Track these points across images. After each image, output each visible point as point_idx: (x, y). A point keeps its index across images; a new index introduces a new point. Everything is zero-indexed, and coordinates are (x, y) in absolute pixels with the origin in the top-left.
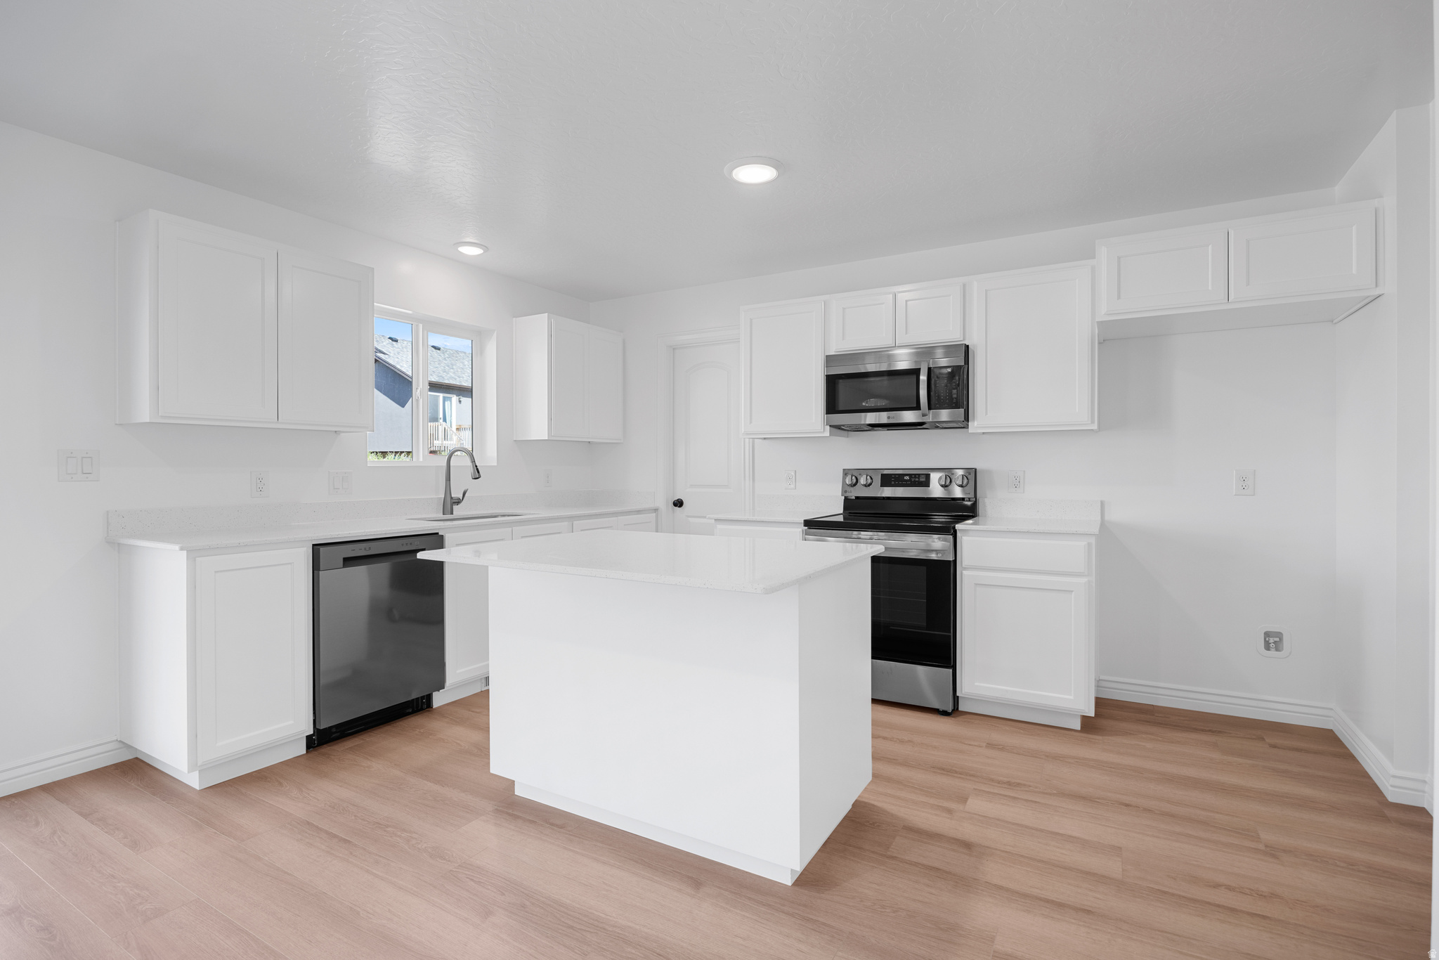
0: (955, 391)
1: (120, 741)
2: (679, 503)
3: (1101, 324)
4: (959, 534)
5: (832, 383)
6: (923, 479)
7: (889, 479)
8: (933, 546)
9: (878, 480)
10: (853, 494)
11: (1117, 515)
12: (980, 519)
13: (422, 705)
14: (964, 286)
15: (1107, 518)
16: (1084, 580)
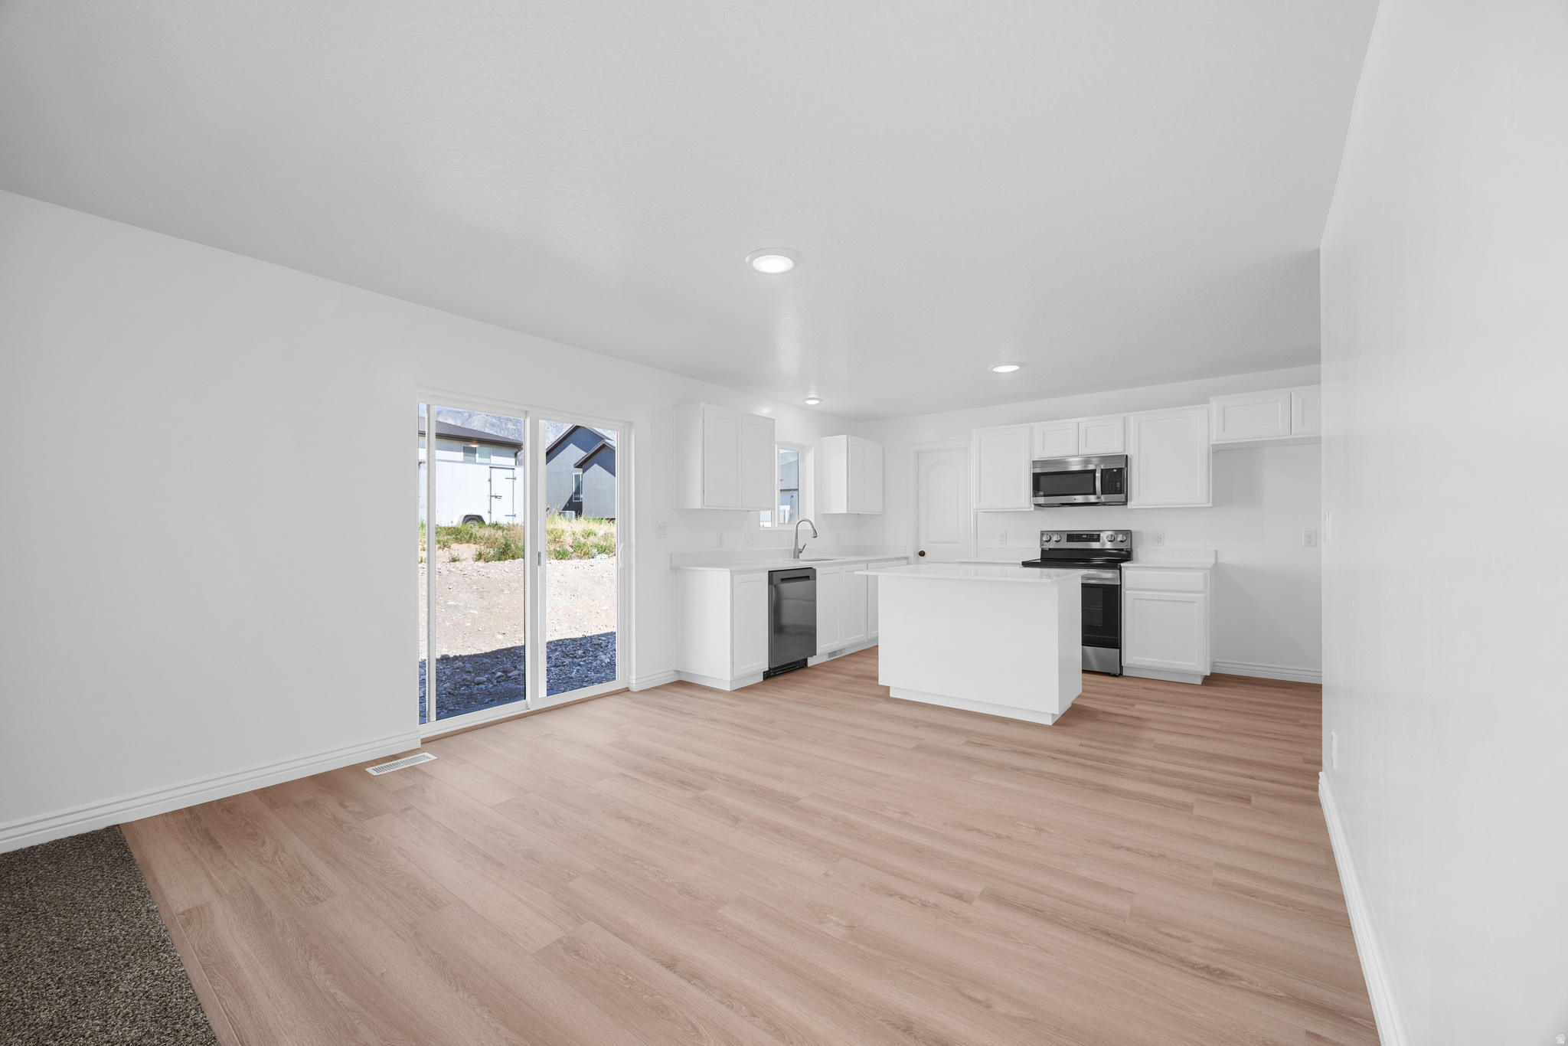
0: (1118, 484)
1: (676, 671)
2: (922, 554)
3: (1213, 445)
4: (1123, 569)
5: (1037, 478)
6: (1095, 537)
7: (1072, 537)
8: (1107, 576)
9: (1065, 538)
10: (1047, 546)
11: (1224, 559)
12: (1134, 561)
13: (802, 664)
14: (1125, 418)
15: (1219, 561)
16: (1202, 595)
